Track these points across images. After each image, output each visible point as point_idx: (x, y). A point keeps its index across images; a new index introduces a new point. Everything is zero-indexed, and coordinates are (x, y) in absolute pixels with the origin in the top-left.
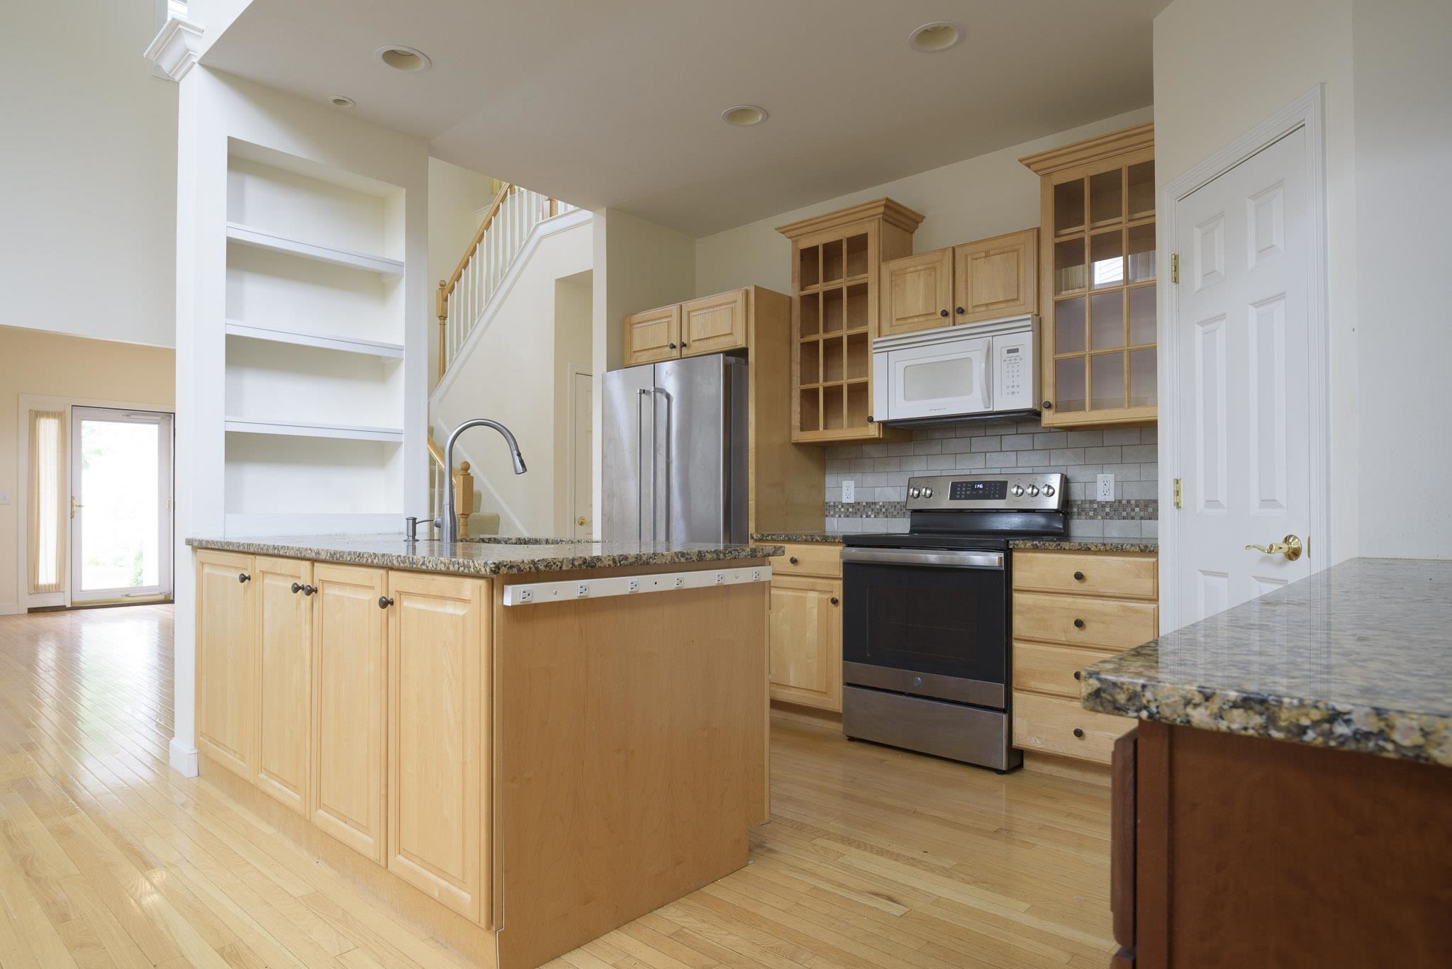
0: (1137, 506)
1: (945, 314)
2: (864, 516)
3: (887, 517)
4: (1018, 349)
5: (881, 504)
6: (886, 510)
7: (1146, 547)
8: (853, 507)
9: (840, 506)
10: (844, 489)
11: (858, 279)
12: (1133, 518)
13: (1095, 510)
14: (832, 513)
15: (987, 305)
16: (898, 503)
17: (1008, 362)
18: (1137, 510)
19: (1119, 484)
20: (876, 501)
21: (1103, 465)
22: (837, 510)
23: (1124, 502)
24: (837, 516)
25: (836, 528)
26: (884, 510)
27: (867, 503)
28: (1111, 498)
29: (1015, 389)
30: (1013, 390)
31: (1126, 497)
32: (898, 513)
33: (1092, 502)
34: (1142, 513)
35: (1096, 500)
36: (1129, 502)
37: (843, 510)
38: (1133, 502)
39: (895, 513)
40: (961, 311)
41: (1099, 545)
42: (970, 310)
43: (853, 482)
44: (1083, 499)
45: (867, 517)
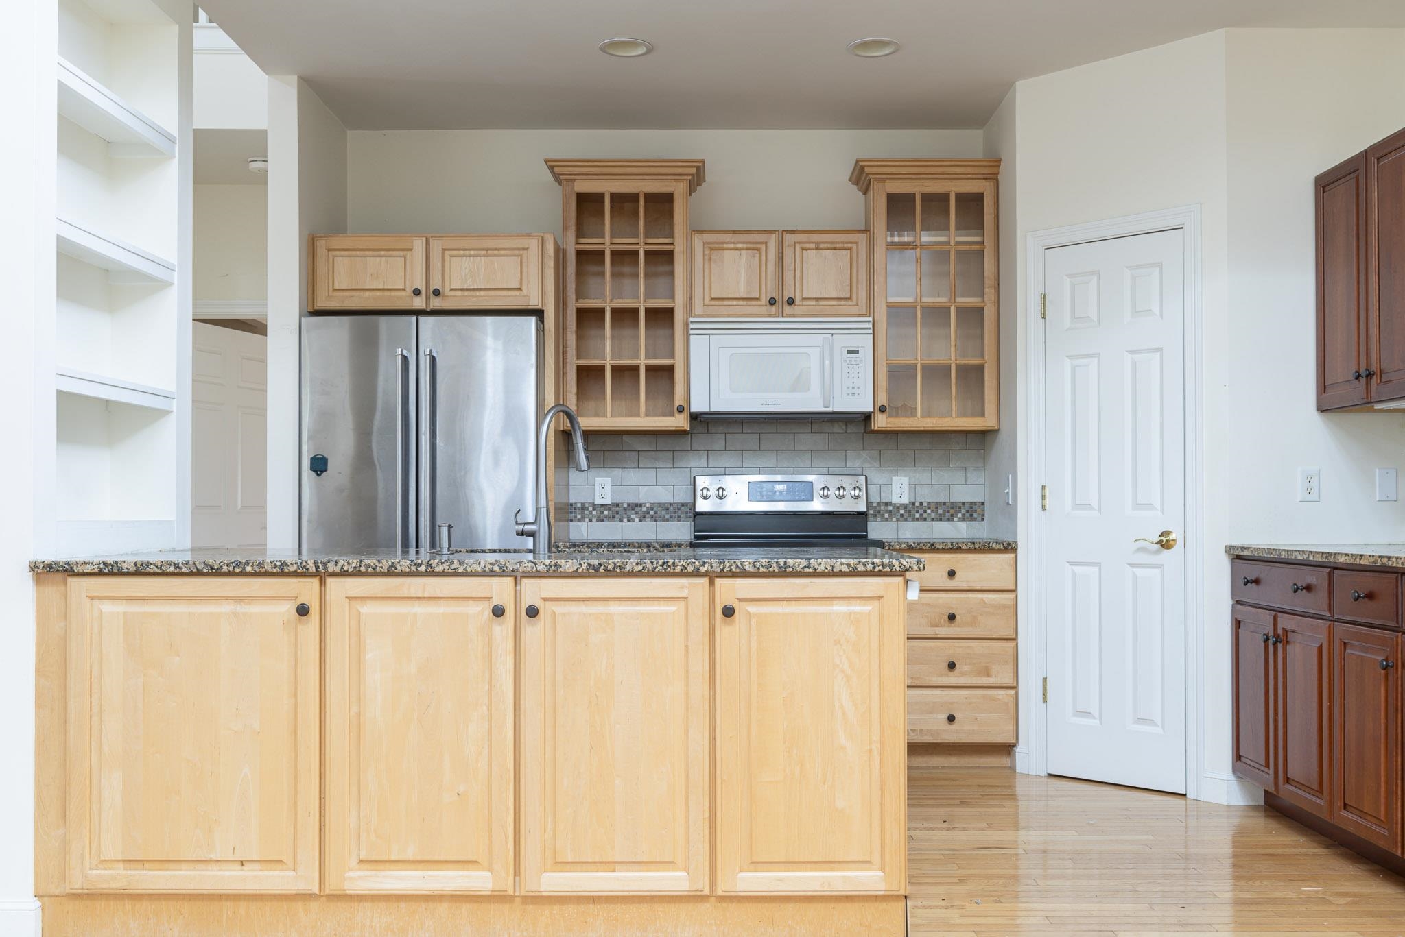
0: (929, 508)
1: (772, 302)
2: (625, 520)
3: (656, 521)
4: (858, 351)
5: (648, 505)
6: (656, 513)
7: (1009, 544)
8: (609, 509)
9: (591, 509)
10: (597, 488)
11: (658, 243)
12: (925, 519)
13: (890, 511)
14: (579, 516)
15: (817, 299)
16: (671, 504)
17: (848, 362)
18: (929, 511)
19: (913, 486)
20: (641, 502)
21: (898, 467)
22: (586, 512)
23: (917, 504)
24: (587, 520)
25: (585, 535)
26: (652, 512)
27: (629, 505)
28: (905, 500)
29: (856, 391)
30: (853, 391)
31: (919, 499)
32: (671, 517)
33: (887, 504)
34: (933, 515)
35: (891, 503)
36: (921, 504)
37: (594, 512)
38: (925, 504)
39: (667, 516)
40: (791, 302)
41: (969, 544)
42: (798, 301)
43: (610, 479)
44: (879, 501)
45: (629, 521)
